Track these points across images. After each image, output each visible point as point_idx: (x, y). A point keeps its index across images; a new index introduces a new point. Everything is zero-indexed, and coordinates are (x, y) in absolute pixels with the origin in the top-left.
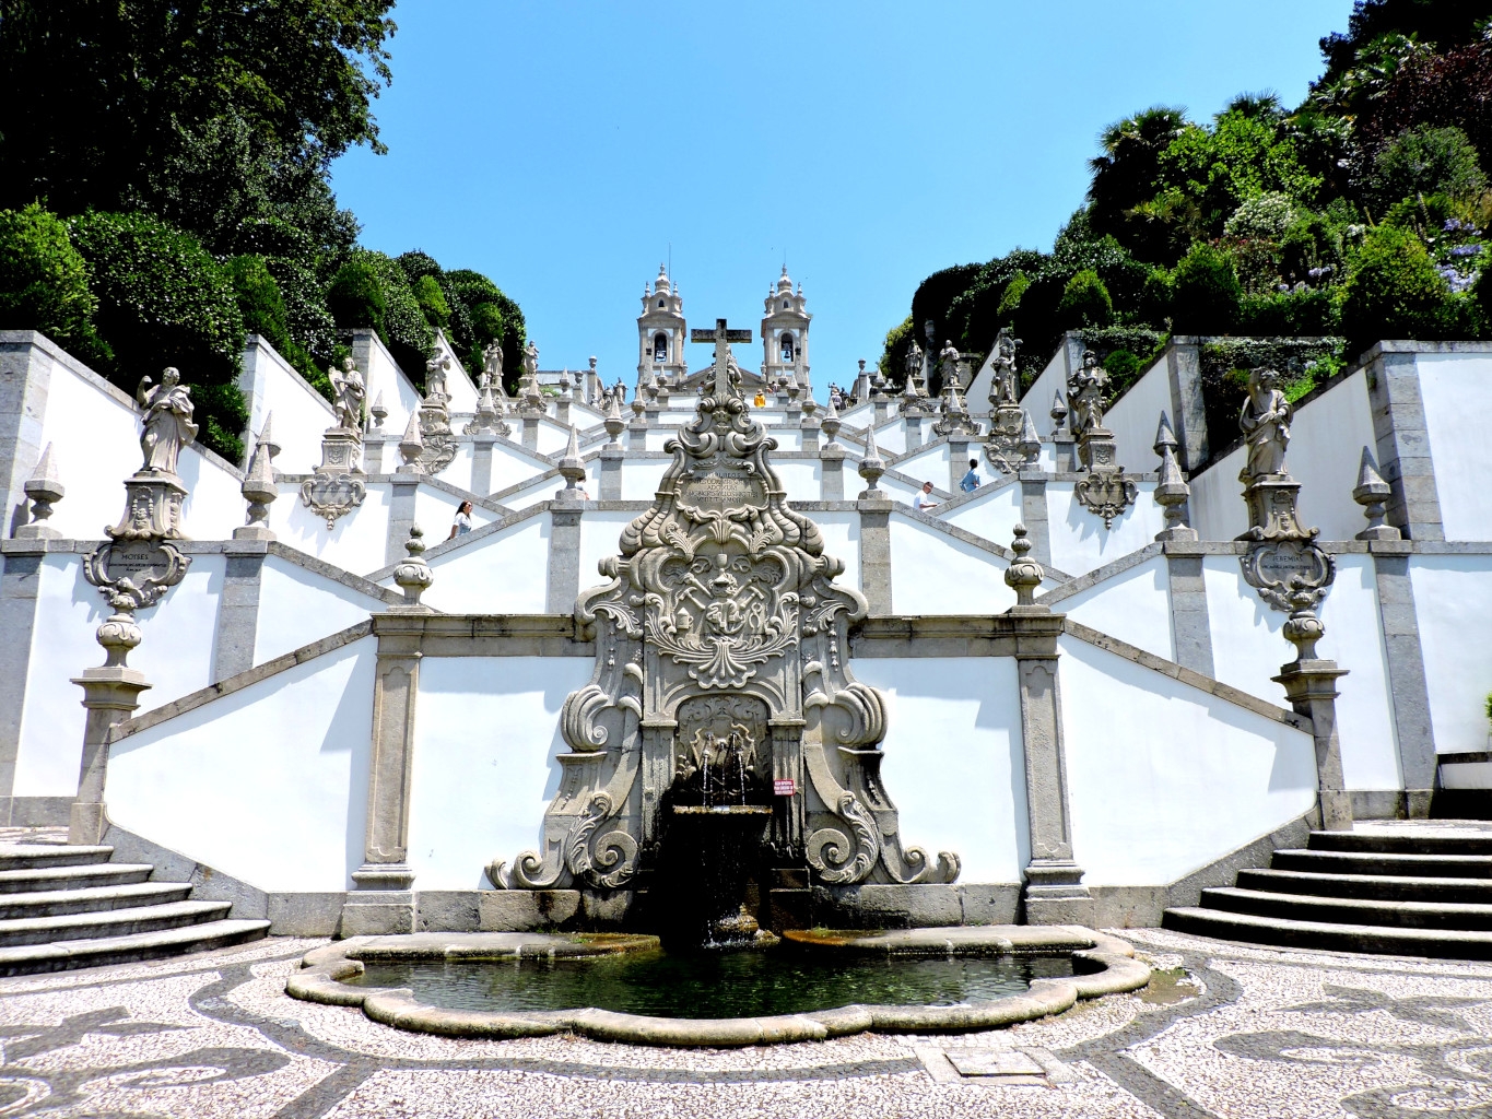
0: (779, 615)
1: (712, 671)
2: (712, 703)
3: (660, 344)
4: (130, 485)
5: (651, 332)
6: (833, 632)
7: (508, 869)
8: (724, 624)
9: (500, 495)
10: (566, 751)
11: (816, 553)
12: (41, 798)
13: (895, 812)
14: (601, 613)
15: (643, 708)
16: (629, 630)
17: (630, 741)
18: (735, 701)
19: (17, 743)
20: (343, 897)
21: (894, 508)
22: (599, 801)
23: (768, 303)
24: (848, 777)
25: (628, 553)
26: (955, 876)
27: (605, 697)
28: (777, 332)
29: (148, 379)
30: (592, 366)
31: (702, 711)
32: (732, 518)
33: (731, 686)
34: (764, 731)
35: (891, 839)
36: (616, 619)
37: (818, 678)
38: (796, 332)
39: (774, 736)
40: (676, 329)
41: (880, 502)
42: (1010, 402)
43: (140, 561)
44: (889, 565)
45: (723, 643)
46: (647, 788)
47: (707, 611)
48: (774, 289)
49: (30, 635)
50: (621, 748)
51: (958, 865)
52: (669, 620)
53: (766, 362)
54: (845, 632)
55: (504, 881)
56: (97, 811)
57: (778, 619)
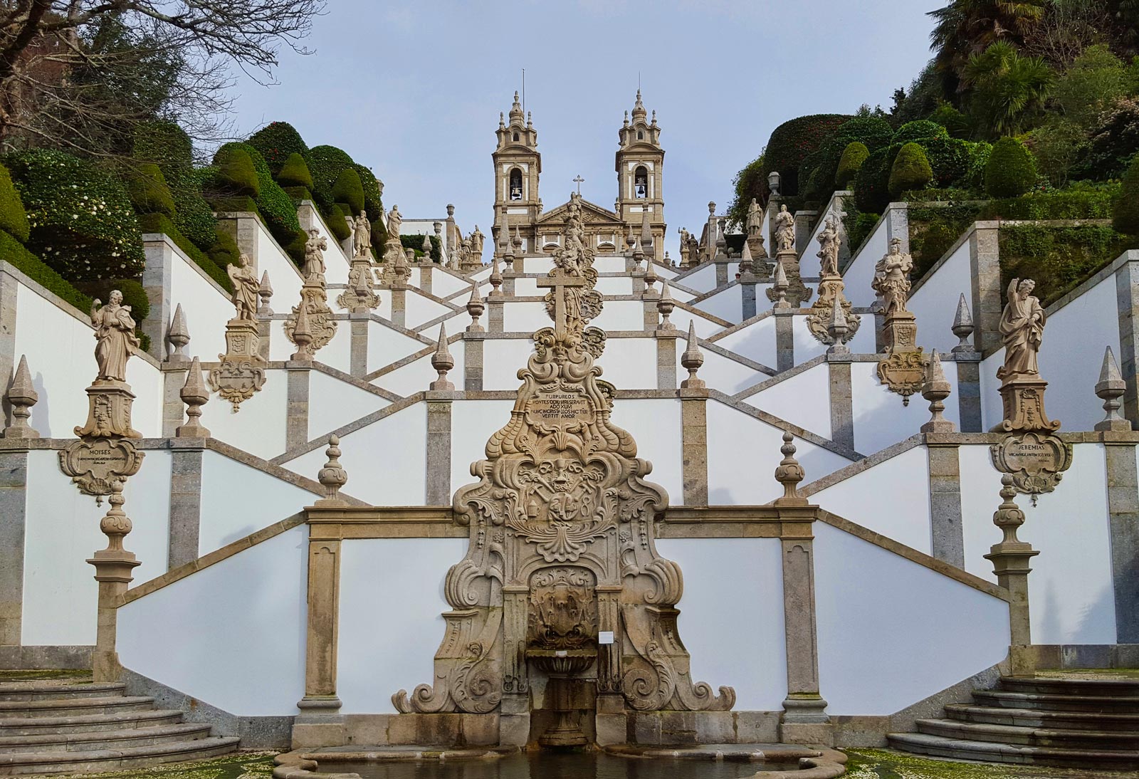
0: (603, 505)
1: (555, 549)
2: (554, 573)
3: (516, 181)
4: (90, 392)
5: (506, 168)
6: (643, 519)
7: (409, 697)
8: (562, 512)
9: (377, 374)
10: (449, 610)
11: (631, 456)
12: (42, 647)
13: (688, 656)
14: (473, 505)
15: (504, 576)
16: (493, 518)
17: (496, 601)
18: (571, 571)
19: (21, 604)
20: (292, 720)
21: (711, 395)
22: (473, 647)
23: (622, 133)
24: (653, 629)
25: (491, 458)
26: (732, 705)
27: (477, 569)
28: (632, 166)
29: (98, 301)
30: (450, 213)
31: (547, 579)
32: (568, 430)
33: (568, 560)
34: (592, 594)
35: (685, 675)
36: (484, 509)
37: (632, 554)
38: (650, 166)
39: (599, 598)
40: (530, 164)
41: (698, 390)
42: (834, 274)
43: (104, 456)
44: (705, 445)
45: (562, 529)
46: (509, 637)
47: (551, 502)
48: (630, 117)
49: (23, 517)
50: (488, 607)
51: (734, 697)
52: (523, 511)
53: (621, 198)
54: (652, 518)
55: (407, 708)
56: (111, 658)
57: (602, 509)
